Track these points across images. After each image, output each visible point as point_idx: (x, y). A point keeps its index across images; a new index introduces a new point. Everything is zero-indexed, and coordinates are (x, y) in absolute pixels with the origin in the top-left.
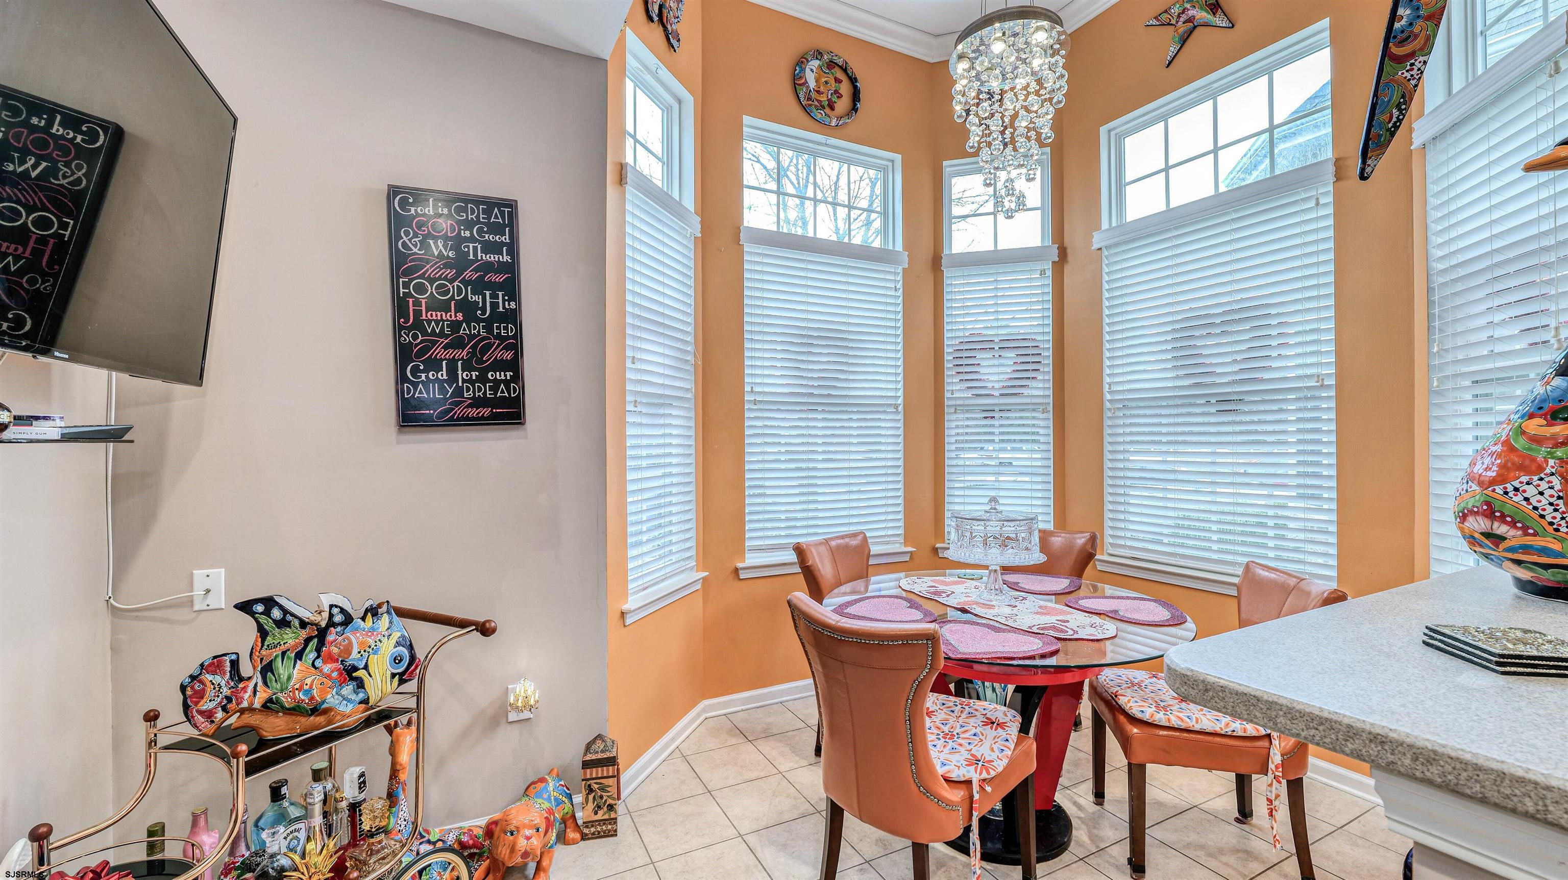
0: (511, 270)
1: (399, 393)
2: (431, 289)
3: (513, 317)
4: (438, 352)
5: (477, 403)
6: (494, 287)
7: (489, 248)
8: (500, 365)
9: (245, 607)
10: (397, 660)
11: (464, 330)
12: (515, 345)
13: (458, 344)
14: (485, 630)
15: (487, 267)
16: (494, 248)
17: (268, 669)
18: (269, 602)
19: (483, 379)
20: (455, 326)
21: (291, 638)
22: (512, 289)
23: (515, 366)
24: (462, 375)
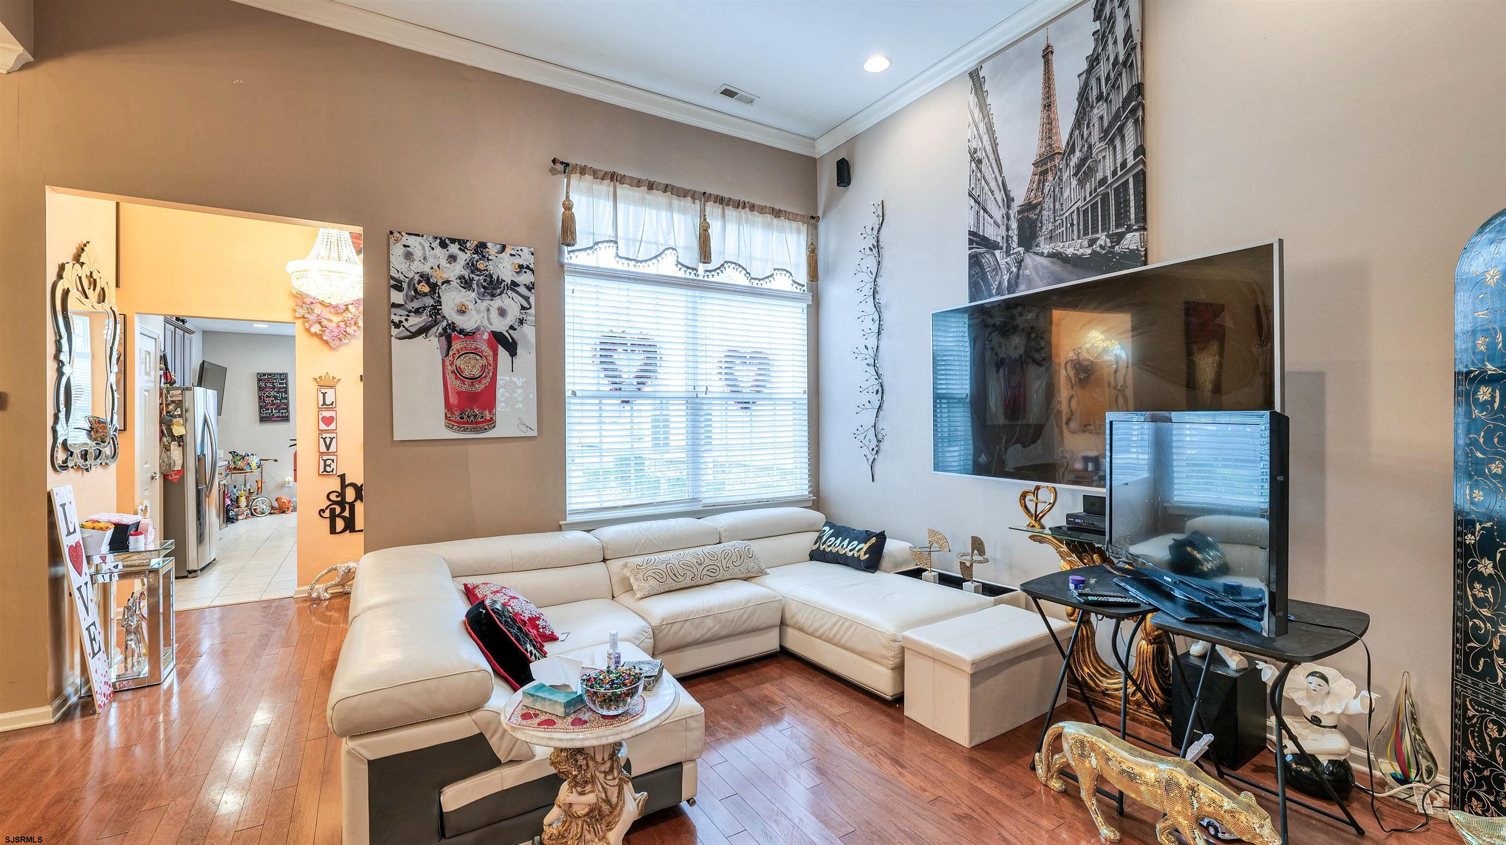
0: (286, 388)
1: (260, 415)
2: (267, 394)
3: (286, 398)
4: (268, 407)
5: (277, 417)
6: (282, 392)
7: (280, 384)
8: (283, 409)
9: (230, 453)
10: (257, 463)
11: (275, 402)
12: (287, 404)
13: (273, 404)
14: (276, 461)
15: (280, 388)
16: (283, 384)
17: (234, 462)
18: (235, 452)
19: (279, 412)
20: (272, 401)
21: (238, 458)
22: (286, 392)
23: (287, 409)
24: (274, 411)
